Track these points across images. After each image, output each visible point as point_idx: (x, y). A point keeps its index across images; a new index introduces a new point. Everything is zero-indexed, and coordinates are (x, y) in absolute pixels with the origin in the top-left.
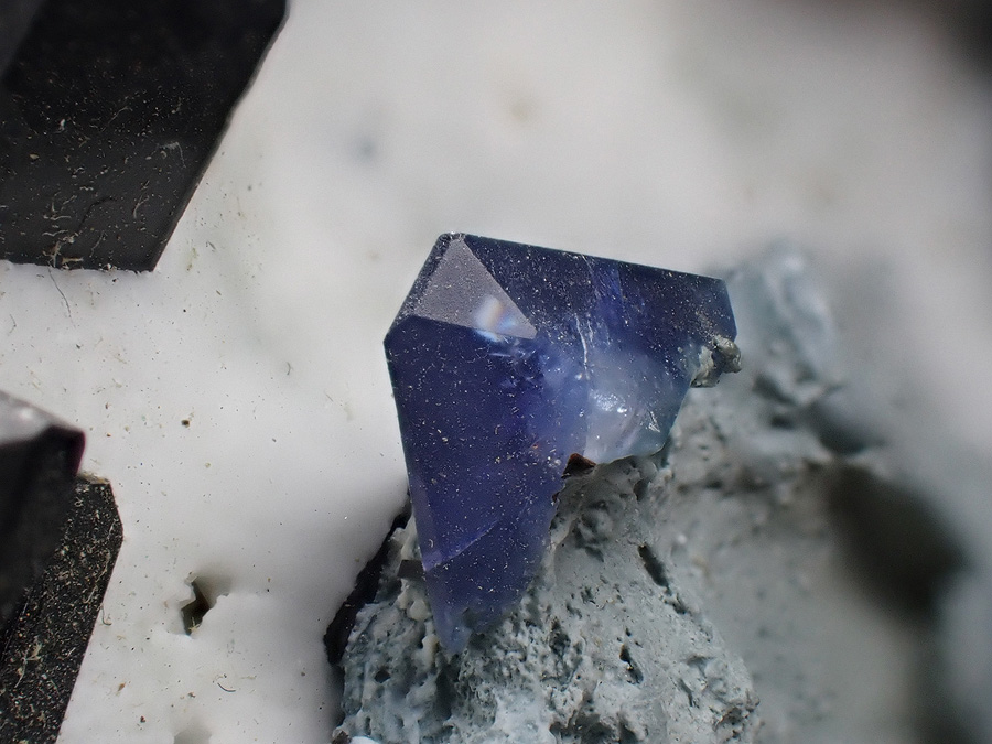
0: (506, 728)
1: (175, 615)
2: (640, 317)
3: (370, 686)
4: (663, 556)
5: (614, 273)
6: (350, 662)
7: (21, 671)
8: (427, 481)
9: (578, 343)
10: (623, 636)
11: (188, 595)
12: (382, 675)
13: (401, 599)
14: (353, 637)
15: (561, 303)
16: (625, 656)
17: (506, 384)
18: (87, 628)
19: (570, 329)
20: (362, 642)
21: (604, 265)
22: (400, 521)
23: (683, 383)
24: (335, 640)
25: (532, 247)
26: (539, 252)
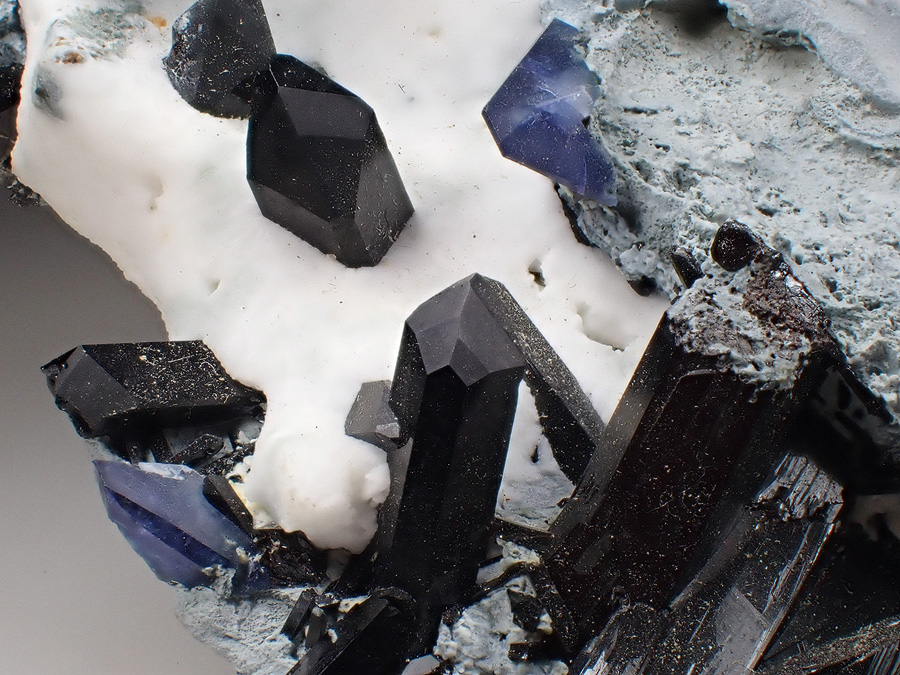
0: (653, 206)
1: (536, 285)
2: (551, 62)
3: (606, 238)
4: (632, 104)
5: (530, 60)
6: (592, 240)
7: (527, 345)
8: (555, 173)
9: (547, 93)
10: (650, 142)
11: (533, 277)
12: (606, 233)
13: (585, 207)
14: (585, 232)
15: (529, 88)
16: (658, 147)
17: (544, 127)
18: (524, 315)
19: (541, 92)
20: (589, 230)
21: (524, 60)
22: (557, 188)
23: (582, 65)
24: (581, 238)
25: (505, 83)
26: (507, 82)
